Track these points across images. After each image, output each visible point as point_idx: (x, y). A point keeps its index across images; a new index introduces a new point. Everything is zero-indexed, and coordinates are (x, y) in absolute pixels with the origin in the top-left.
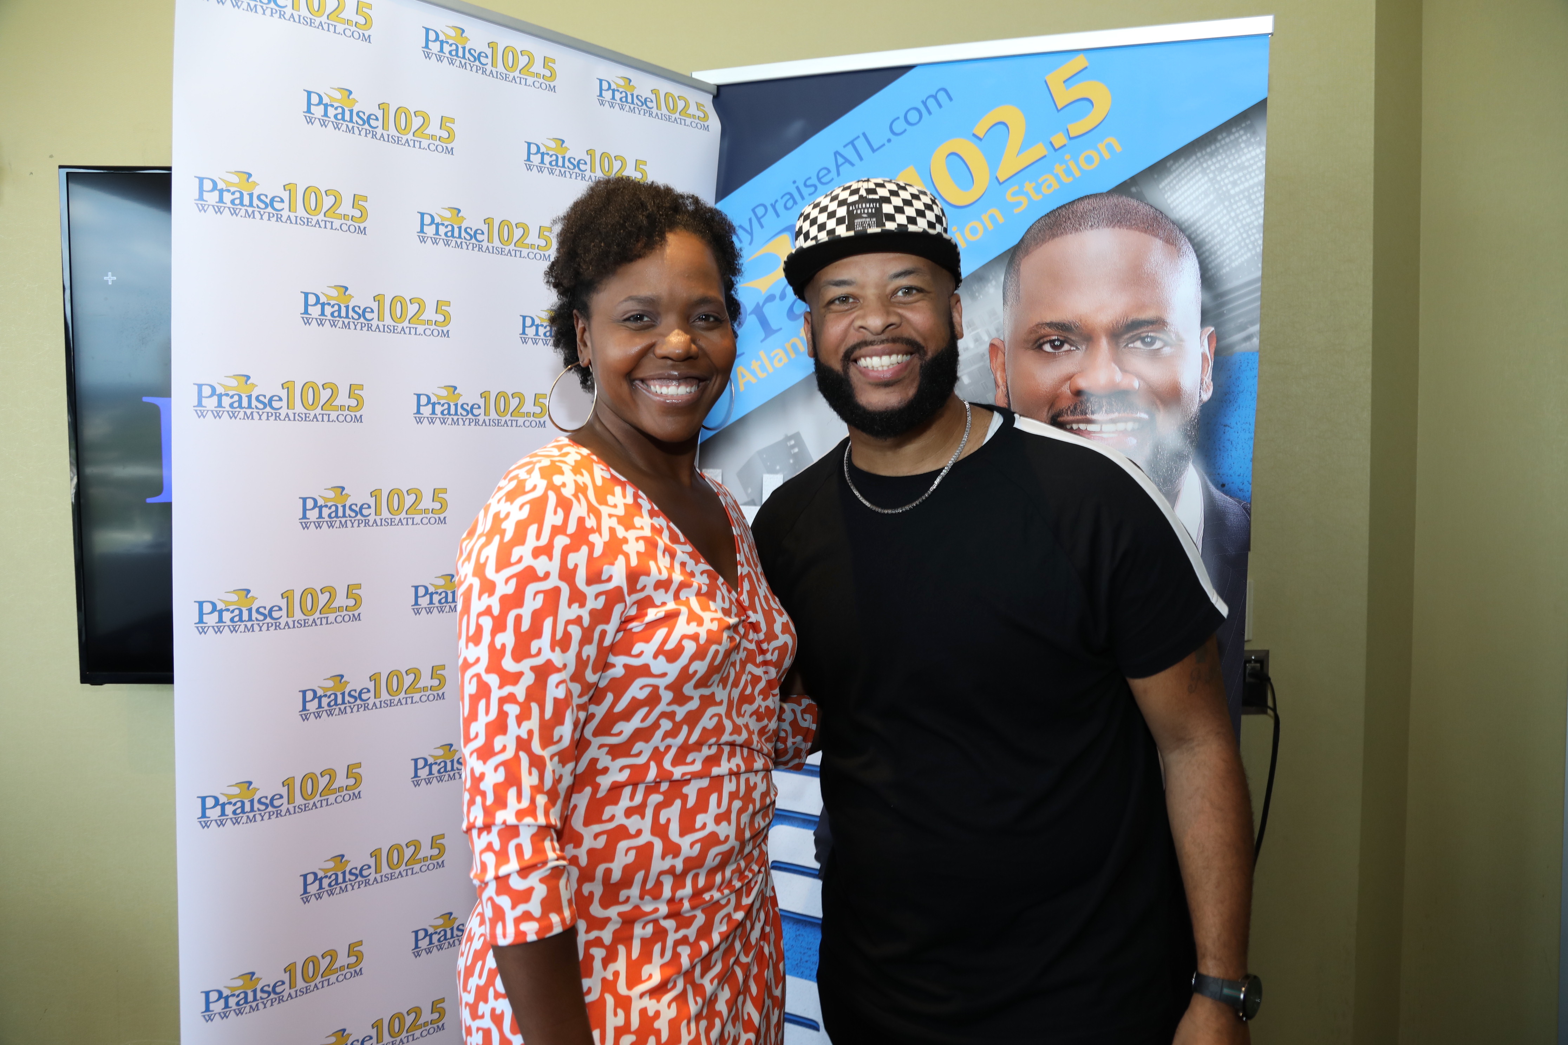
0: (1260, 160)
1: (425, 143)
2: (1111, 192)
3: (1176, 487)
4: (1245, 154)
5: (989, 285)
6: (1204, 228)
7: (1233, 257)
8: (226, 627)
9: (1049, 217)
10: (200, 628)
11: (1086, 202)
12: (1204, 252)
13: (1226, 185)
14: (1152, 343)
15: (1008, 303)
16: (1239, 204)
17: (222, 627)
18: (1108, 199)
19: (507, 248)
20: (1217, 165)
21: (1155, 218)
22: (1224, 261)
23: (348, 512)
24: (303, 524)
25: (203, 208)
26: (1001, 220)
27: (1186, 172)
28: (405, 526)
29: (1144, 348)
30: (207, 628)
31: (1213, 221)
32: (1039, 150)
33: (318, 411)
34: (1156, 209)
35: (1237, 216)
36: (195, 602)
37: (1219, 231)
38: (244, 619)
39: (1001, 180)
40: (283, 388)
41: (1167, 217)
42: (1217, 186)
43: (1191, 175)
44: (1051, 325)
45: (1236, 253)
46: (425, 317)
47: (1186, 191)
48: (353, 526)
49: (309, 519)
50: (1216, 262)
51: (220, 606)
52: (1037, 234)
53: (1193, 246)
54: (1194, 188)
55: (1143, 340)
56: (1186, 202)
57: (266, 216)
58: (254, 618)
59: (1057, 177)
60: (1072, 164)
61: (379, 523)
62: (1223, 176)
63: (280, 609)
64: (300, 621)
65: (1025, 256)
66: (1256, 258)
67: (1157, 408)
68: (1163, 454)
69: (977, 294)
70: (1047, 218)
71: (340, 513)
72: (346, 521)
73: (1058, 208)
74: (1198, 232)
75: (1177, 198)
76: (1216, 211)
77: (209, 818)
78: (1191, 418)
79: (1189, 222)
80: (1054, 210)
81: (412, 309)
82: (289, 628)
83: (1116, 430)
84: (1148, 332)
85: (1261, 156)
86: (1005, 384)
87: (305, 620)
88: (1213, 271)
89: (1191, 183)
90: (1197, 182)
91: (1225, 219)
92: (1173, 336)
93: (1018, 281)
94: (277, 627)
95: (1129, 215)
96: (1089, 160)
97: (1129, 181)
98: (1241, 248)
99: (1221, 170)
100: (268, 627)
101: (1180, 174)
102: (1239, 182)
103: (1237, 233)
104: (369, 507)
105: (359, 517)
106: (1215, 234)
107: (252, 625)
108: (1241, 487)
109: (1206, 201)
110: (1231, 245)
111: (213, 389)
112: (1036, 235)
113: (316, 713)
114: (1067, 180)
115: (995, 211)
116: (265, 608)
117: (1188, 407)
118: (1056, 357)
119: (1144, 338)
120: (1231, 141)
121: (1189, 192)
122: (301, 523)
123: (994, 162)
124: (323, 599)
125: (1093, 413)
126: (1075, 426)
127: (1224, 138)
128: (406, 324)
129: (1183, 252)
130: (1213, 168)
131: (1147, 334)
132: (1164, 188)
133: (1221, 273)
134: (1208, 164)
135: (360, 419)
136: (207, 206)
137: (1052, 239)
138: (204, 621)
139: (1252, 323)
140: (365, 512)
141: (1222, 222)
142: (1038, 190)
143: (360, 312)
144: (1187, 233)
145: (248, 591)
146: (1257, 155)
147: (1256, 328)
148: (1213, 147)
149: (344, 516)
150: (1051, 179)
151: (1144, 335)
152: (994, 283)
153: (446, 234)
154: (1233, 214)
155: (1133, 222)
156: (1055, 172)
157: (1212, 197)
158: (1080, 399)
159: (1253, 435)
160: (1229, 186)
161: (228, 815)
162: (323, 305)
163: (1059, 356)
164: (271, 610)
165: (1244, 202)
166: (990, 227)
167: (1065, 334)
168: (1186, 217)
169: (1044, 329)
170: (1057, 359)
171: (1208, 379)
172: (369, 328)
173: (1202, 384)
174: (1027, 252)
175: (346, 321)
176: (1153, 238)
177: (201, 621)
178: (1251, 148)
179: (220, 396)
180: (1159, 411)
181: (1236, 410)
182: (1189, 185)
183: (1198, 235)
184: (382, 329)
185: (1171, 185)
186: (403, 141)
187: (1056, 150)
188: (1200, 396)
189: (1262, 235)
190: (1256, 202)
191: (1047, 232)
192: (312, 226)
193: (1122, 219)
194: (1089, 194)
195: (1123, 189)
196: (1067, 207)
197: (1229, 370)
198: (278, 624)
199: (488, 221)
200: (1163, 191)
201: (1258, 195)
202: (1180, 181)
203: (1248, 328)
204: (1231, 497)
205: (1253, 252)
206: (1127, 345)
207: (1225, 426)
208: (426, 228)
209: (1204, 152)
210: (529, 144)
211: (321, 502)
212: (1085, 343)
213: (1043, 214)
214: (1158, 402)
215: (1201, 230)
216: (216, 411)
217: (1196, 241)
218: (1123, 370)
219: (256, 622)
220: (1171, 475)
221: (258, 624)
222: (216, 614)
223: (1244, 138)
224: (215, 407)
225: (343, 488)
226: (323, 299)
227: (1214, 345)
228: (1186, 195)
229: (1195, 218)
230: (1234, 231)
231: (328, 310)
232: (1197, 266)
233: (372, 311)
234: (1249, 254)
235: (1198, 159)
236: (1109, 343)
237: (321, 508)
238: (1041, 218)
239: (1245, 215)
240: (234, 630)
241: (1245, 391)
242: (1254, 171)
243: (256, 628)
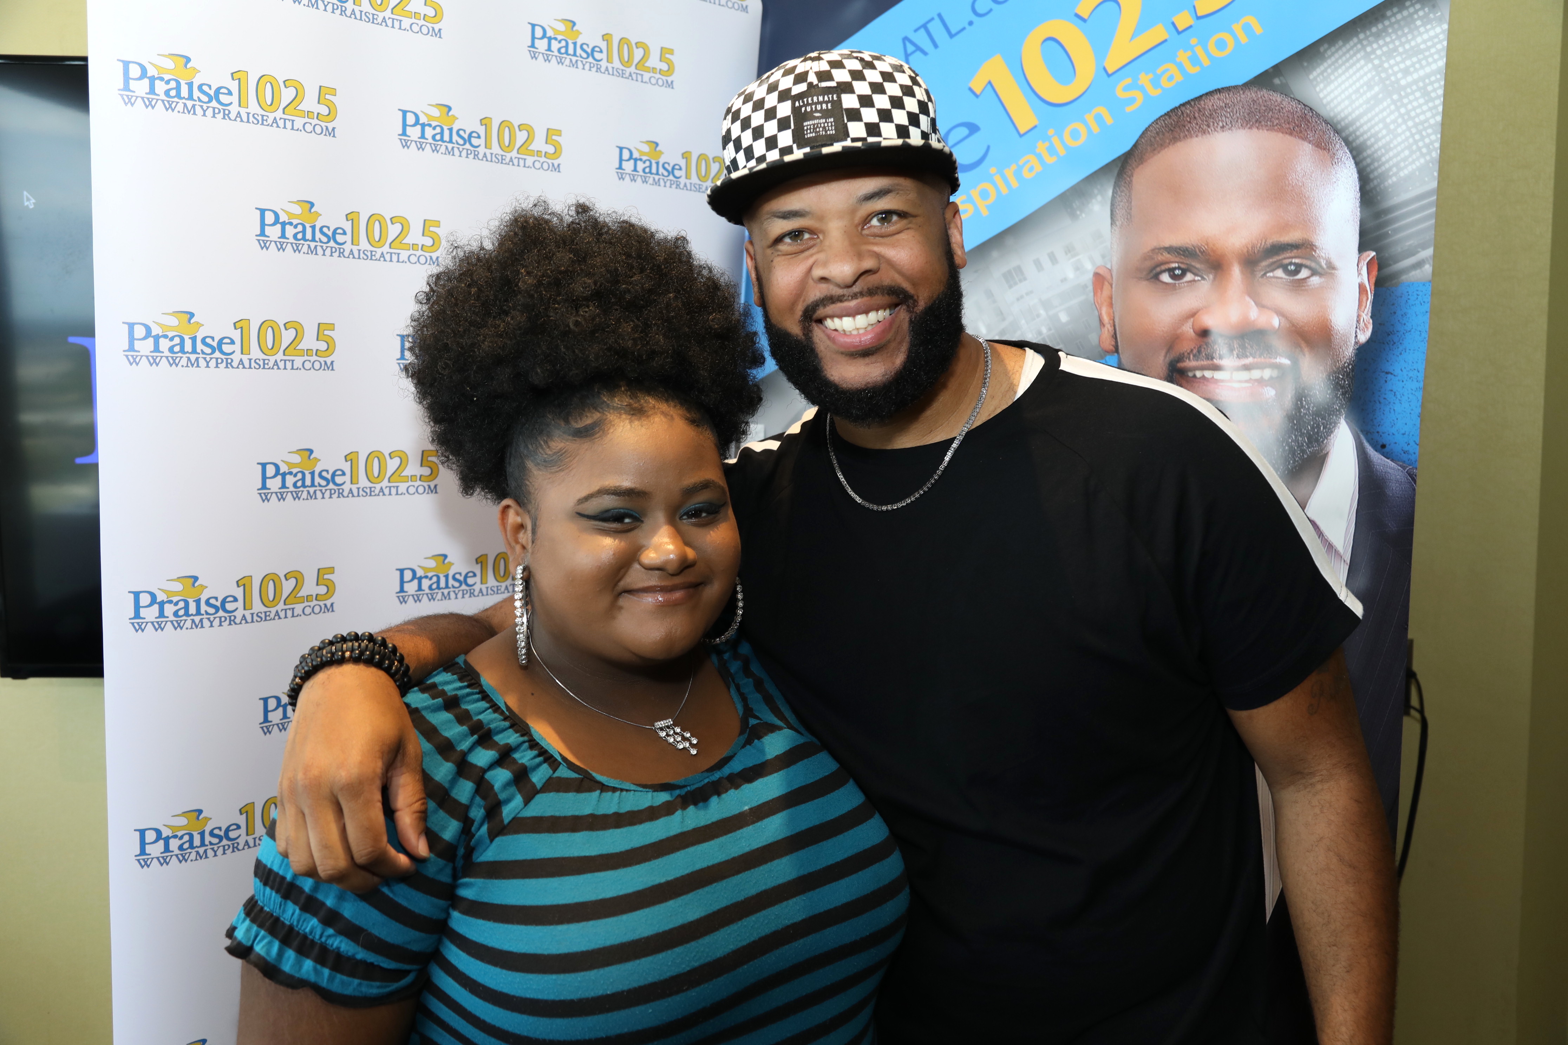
0: (1440, 42)
1: (406, 23)
2: (1248, 85)
3: (1323, 449)
4: (1420, 34)
5: (1094, 201)
6: (1365, 128)
7: (1402, 164)
8: (169, 623)
9: (1170, 117)
10: (135, 624)
11: (1216, 97)
12: (1365, 159)
13: (1395, 74)
14: (1297, 272)
15: (1117, 223)
16: (1411, 97)
17: (164, 623)
18: (1244, 93)
19: (509, 156)
20: (1385, 49)
21: (1304, 117)
22: (1390, 169)
23: (317, 480)
24: (263, 495)
25: (130, 100)
26: (1109, 120)
27: (1344, 58)
28: (387, 497)
29: (1287, 277)
30: (145, 624)
31: (1377, 119)
32: (1159, 33)
33: (280, 356)
34: (1304, 105)
35: (1408, 112)
36: (129, 592)
37: (1384, 132)
38: (190, 613)
39: (1110, 72)
40: (235, 328)
41: (1318, 115)
42: (1383, 75)
43: (1351, 61)
44: (1170, 250)
45: (1405, 159)
46: (409, 240)
47: (1343, 82)
48: (323, 498)
49: (270, 489)
50: (1380, 171)
51: (161, 597)
52: (1155, 138)
53: (1351, 152)
54: (1354, 78)
55: (1285, 268)
56: (1343, 96)
57: (210, 112)
58: (203, 612)
59: (1180, 66)
60: (1199, 50)
61: (355, 494)
62: (1392, 62)
63: (236, 600)
64: (259, 614)
65: (1139, 165)
66: (1431, 165)
67: (1302, 351)
68: (1309, 408)
69: (1078, 213)
70: (1166, 117)
71: (308, 482)
72: (315, 492)
73: (1181, 105)
74: (1358, 133)
75: (1332, 91)
76: (1381, 107)
77: (150, 854)
78: (1345, 363)
79: (1347, 121)
80: (1176, 108)
81: (394, 230)
82: (247, 622)
83: (1251, 379)
84: (1292, 258)
85: (1442, 37)
86: (1111, 322)
87: (265, 612)
88: (1375, 182)
89: (1351, 71)
90: (1358, 70)
91: (1392, 117)
92: (1323, 263)
93: (1130, 196)
94: (232, 622)
95: (1271, 113)
96: (1221, 45)
97: (1271, 70)
98: (1412, 152)
99: (1389, 55)
100: (221, 622)
101: (1337, 61)
102: (1412, 69)
103: (1408, 134)
104: (344, 474)
105: (331, 486)
106: (1380, 135)
107: (201, 620)
108: (1406, 448)
109: (1369, 95)
110: (1399, 148)
111: (148, 329)
112: (1152, 139)
113: (280, 725)
114: (1192, 70)
115: (1102, 110)
116: (216, 599)
117: (1341, 350)
118: (1176, 290)
119: (1287, 265)
120: (1404, 18)
121: (1347, 84)
122: (260, 494)
123: (1101, 48)
124: (288, 586)
125: (1221, 358)
126: (1199, 374)
127: (1394, 15)
128: (386, 249)
129: (1337, 159)
130: (1379, 52)
131: (1290, 260)
132: (1315, 78)
133: (1386, 184)
134: (1372, 47)
135: (330, 367)
136: (134, 98)
137: (1173, 144)
138: (142, 615)
139: (1424, 247)
140: (339, 480)
141: (1388, 120)
142: (1155, 83)
143: (330, 233)
144: (1344, 135)
145: (196, 579)
146: (1437, 36)
147: (1429, 252)
148: (1380, 26)
149: (313, 485)
150: (1173, 69)
151: (1287, 261)
152: (1099, 198)
153: (434, 137)
154: (1403, 110)
155: (1276, 122)
156: (1178, 60)
157: (1377, 89)
158: (1205, 340)
159: (1421, 385)
160: (1399, 75)
161: (173, 851)
162: (284, 224)
163: (1180, 288)
164: (224, 601)
165: (1418, 94)
166: (1096, 129)
167: (1189, 261)
168: (1342, 115)
169: (1162, 254)
170: (1178, 291)
171: (1366, 316)
172: (341, 254)
173: (1358, 321)
174: (1142, 160)
175: (313, 245)
176: (1300, 142)
177: (137, 615)
178: (1429, 27)
179: (157, 338)
180: (1304, 355)
181: (1401, 354)
182: (1347, 74)
183: (1357, 137)
184: (356, 256)
185: (1325, 74)
186: (380, 20)
187: (1179, 33)
188: (1356, 336)
189: (1439, 136)
190: (1433, 95)
191: (1167, 134)
192: (268, 125)
193: (1262, 118)
194: (1220, 87)
195: (1263, 80)
196: (1192, 103)
197: (1393, 304)
198: (232, 618)
199: (485, 122)
200: (1315, 83)
201: (1436, 85)
202: (1336, 69)
203: (1418, 252)
204: (1392, 460)
205: (1428, 158)
206: (1265, 274)
207: (1387, 373)
208: (409, 130)
209: (1368, 33)
210: (533, 26)
211: (284, 468)
212: (1213, 271)
213: (1162, 113)
214: (1303, 345)
215: (1361, 130)
216: (152, 357)
217: (1354, 145)
218: (1260, 305)
219: (205, 616)
220: (1318, 433)
221: (209, 619)
222: (156, 607)
223: (1421, 13)
224: (151, 352)
225: (311, 451)
226: (283, 218)
227: (1375, 273)
228: (1343, 87)
229: (1354, 116)
230: (1404, 132)
231: (290, 231)
232: (1356, 176)
233: (345, 233)
234: (1422, 161)
235: (1360, 41)
236: (1242, 272)
237: (284, 475)
238: (1159, 118)
239: (1418, 111)
240: (178, 626)
241: (1413, 330)
242: (1432, 55)
243: (206, 623)
